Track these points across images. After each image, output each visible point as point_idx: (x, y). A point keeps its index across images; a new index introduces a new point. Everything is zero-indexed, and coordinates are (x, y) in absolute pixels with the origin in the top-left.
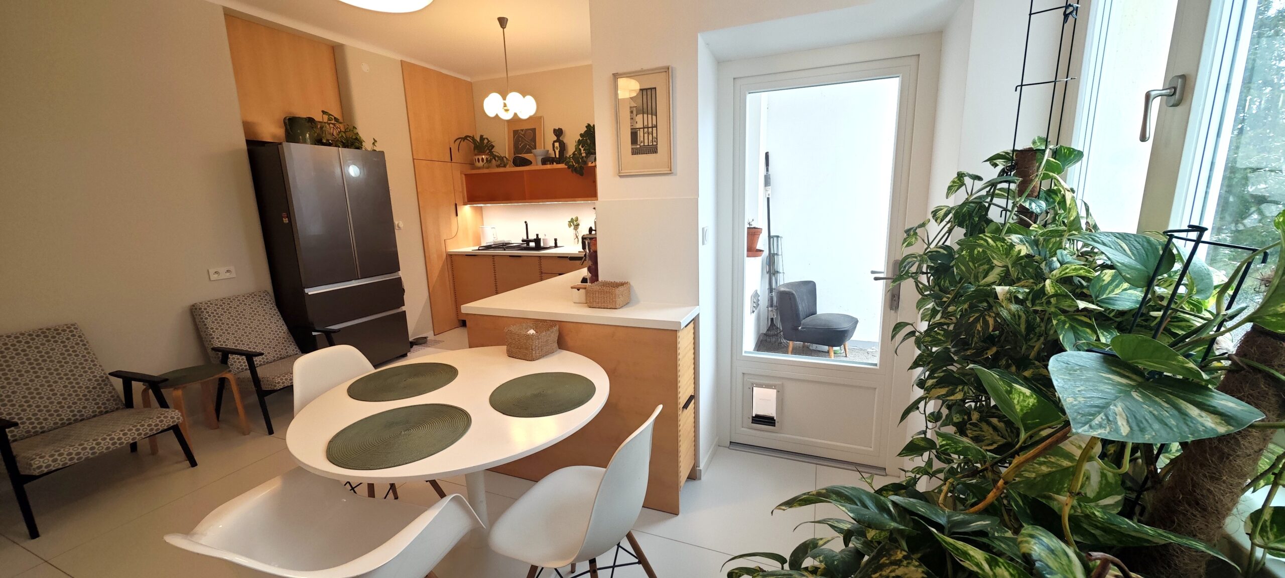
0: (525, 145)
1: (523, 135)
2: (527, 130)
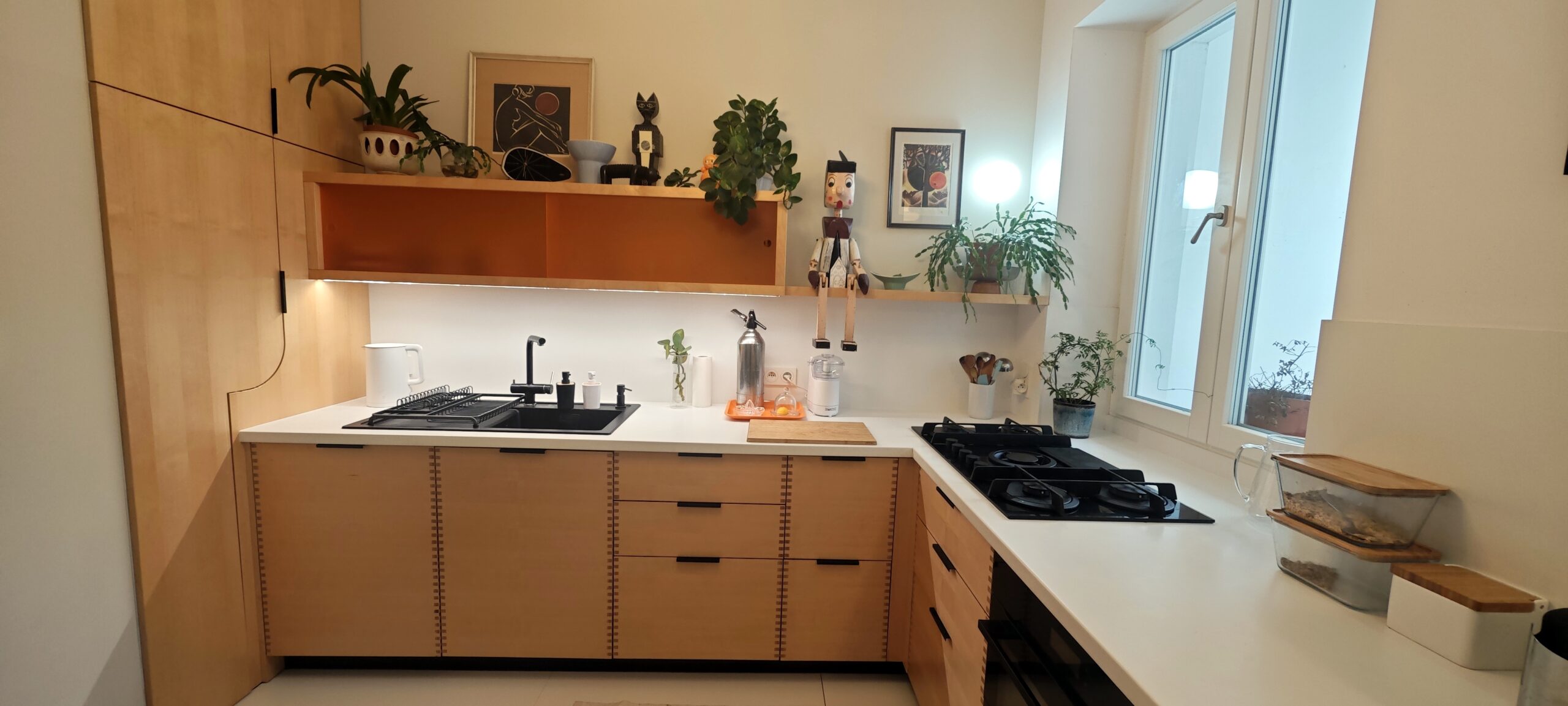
0: (534, 129)
1: (527, 100)
2: (539, 89)
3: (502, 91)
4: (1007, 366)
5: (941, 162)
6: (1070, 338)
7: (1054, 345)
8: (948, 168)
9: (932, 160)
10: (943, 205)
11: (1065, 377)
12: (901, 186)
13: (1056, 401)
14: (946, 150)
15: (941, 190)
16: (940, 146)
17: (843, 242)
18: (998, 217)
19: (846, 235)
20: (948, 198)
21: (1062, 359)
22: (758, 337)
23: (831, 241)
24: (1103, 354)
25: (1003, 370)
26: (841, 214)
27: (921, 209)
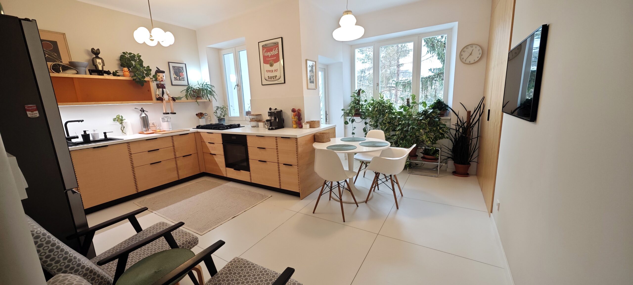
4: (206, 114)
5: (181, 70)
6: (218, 107)
7: (215, 109)
8: (183, 72)
9: (179, 70)
10: (184, 80)
11: (219, 115)
12: (173, 76)
13: (218, 119)
14: (182, 68)
15: (183, 77)
16: (180, 67)
17: (164, 89)
18: (198, 83)
19: (165, 88)
20: (185, 79)
21: (217, 111)
22: (145, 114)
23: (161, 89)
24: (224, 109)
25: (206, 115)
26: (162, 83)
27: (179, 81)
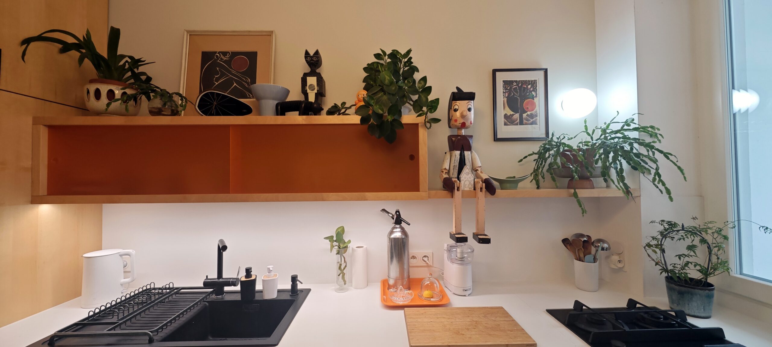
2: (235, 54)
3: (207, 56)
4: (606, 245)
5: (531, 92)
6: (672, 225)
7: (656, 230)
8: (536, 96)
9: (524, 91)
10: (535, 123)
11: (673, 259)
12: (503, 110)
13: (668, 280)
14: (534, 83)
15: (533, 112)
16: (529, 81)
17: (467, 153)
18: (586, 129)
19: (469, 149)
20: (538, 118)
22: (403, 231)
23: (458, 153)
24: (708, 238)
25: (602, 249)
26: (463, 132)
27: (519, 126)
